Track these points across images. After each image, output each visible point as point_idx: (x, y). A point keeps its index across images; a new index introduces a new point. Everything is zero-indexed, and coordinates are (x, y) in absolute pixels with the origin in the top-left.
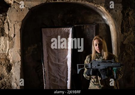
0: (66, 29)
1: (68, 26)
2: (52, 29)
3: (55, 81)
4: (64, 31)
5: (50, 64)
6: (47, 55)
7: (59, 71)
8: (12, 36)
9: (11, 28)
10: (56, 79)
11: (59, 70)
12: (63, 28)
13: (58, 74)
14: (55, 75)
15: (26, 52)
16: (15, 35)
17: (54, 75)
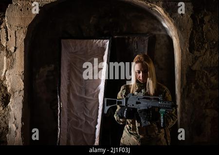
0: (100, 42)
1: (103, 37)
2: (78, 41)
3: (77, 124)
4: (97, 45)
5: (71, 97)
6: (69, 83)
7: (86, 109)
8: (12, 49)
9: (10, 36)
10: (80, 121)
11: (84, 107)
12: (95, 41)
13: (83, 114)
14: (78, 114)
15: (37, 76)
16: (16, 48)
17: (76, 115)
